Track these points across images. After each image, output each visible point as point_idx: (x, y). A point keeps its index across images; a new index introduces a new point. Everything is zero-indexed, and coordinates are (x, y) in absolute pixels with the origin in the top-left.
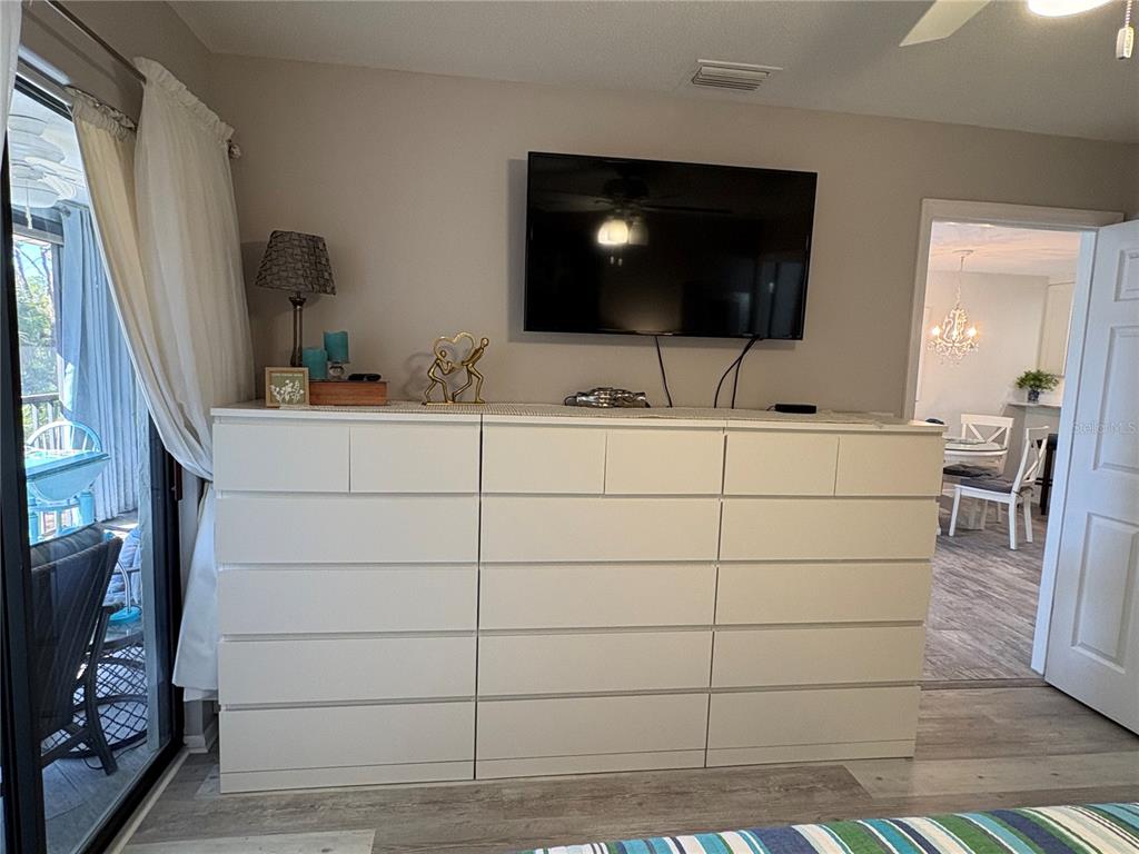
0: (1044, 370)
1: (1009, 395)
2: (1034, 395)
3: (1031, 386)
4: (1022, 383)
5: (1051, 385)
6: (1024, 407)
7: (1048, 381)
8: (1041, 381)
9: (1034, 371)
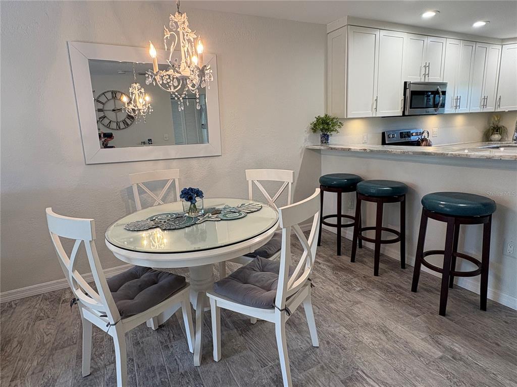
0: (331, 114)
1: (306, 140)
2: (325, 138)
3: (322, 130)
4: (314, 129)
5: (337, 128)
6: (319, 151)
7: (334, 124)
8: (328, 124)
9: (323, 116)
